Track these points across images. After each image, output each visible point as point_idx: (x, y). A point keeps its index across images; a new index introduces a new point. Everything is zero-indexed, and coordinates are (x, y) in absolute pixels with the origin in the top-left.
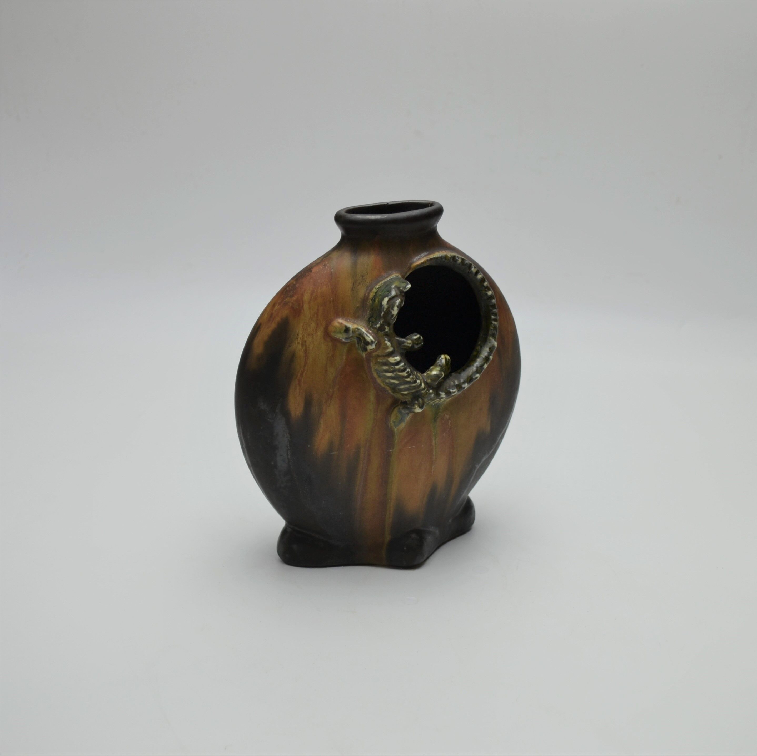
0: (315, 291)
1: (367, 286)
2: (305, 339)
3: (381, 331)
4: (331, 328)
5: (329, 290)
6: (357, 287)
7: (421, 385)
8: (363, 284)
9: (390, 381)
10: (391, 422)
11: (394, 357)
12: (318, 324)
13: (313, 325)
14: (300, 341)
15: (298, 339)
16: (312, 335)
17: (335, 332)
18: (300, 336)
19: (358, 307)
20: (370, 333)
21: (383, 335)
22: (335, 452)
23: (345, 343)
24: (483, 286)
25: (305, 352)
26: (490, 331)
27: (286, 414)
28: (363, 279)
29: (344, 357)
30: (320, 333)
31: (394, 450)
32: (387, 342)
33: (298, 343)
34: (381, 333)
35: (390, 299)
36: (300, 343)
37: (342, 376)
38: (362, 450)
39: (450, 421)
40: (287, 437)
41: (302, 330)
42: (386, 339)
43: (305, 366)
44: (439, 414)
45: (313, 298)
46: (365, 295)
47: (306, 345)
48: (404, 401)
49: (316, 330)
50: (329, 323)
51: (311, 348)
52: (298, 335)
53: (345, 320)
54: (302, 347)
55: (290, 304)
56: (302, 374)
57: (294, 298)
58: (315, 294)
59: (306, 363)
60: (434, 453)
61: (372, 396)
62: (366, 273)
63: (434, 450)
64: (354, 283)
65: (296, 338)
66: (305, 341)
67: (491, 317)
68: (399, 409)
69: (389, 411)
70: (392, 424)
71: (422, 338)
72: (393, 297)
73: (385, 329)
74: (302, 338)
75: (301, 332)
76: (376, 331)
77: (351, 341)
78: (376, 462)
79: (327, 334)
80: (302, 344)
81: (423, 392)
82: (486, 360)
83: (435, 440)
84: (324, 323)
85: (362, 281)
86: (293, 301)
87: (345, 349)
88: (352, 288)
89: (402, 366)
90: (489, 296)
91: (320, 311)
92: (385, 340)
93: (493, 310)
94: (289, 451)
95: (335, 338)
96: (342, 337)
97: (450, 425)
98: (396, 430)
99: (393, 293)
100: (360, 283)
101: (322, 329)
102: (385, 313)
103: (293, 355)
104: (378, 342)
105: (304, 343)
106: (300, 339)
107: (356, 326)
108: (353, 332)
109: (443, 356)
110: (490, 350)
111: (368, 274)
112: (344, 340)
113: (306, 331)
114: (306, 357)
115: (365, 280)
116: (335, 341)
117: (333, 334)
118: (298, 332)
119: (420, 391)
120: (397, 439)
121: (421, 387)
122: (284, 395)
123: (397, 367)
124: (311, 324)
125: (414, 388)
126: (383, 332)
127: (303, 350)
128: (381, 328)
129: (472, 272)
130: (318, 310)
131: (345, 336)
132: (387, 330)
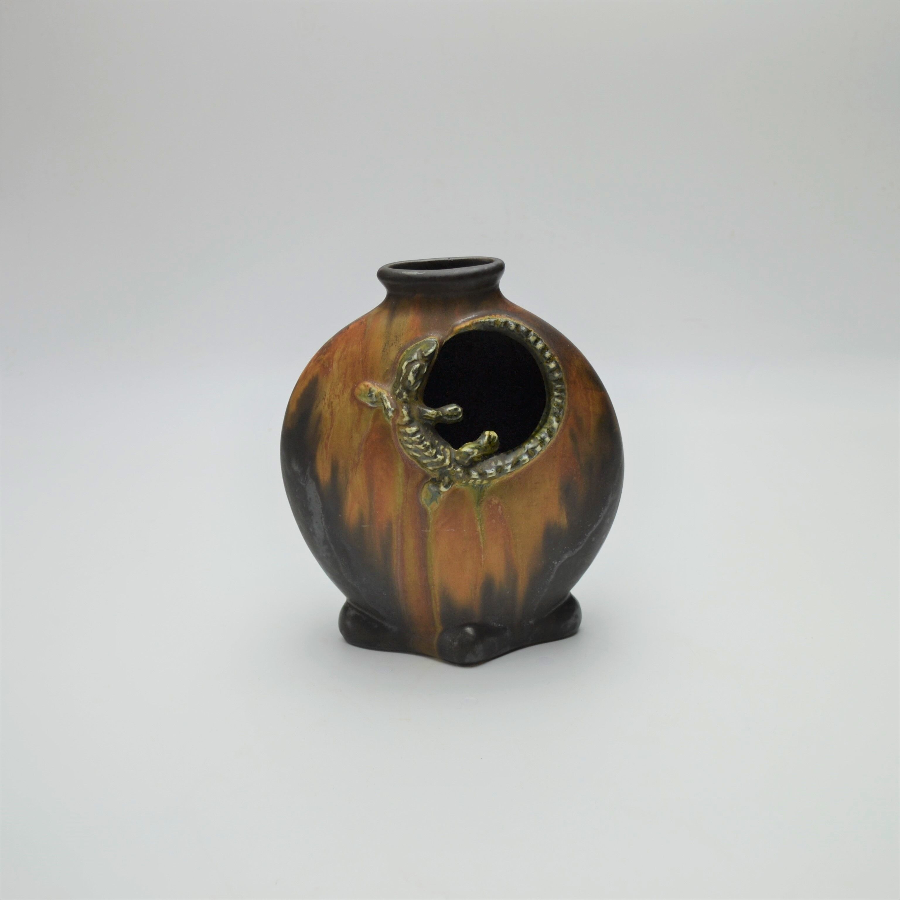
0: (346, 349)
1: (400, 348)
2: (332, 400)
3: (400, 398)
4: (357, 391)
5: (360, 349)
6: (389, 348)
7: (444, 460)
8: (396, 346)
9: (413, 454)
10: (423, 500)
11: (410, 427)
12: (345, 386)
13: (340, 385)
14: (326, 401)
15: (325, 399)
16: (339, 396)
17: (360, 395)
18: (328, 396)
19: (388, 370)
20: (389, 399)
21: (402, 402)
22: (366, 526)
23: (371, 408)
24: (545, 357)
25: (332, 413)
26: (552, 410)
27: (316, 478)
28: (397, 340)
29: (370, 423)
30: (347, 395)
31: (429, 531)
32: (403, 410)
33: (325, 404)
34: (400, 400)
35: (409, 364)
36: (327, 403)
37: (367, 444)
38: (394, 527)
39: (500, 507)
40: (319, 503)
41: (330, 390)
42: (405, 407)
43: (331, 429)
44: (484, 497)
45: (342, 356)
46: (396, 358)
47: (332, 407)
48: (434, 477)
49: (343, 391)
50: (356, 384)
51: (337, 411)
52: (325, 395)
53: (372, 383)
54: (329, 408)
55: (322, 362)
56: (328, 437)
57: (326, 356)
58: (345, 353)
59: (332, 426)
60: (481, 540)
61: (400, 469)
62: (401, 333)
63: (481, 537)
64: (386, 344)
65: (323, 398)
66: (332, 403)
67: (554, 394)
68: (429, 486)
69: (419, 487)
70: (424, 502)
71: (460, 410)
72: (413, 362)
73: (402, 396)
74: (328, 399)
75: (328, 392)
76: (395, 397)
77: (378, 406)
78: (411, 543)
79: (353, 398)
80: (329, 406)
81: (449, 469)
82: (541, 441)
83: (481, 525)
84: (351, 385)
85: (395, 342)
86: (324, 359)
87: (371, 415)
88: (384, 349)
89: (418, 438)
90: (551, 369)
91: (348, 371)
92: (403, 408)
93: (556, 385)
94: (323, 519)
95: (361, 401)
96: (366, 401)
97: (501, 512)
98: (429, 509)
99: (415, 357)
100: (392, 344)
101: (349, 391)
102: (403, 378)
103: (320, 417)
104: (395, 409)
105: (330, 404)
106: (327, 400)
107: (380, 390)
108: (376, 396)
109: (487, 433)
110: (548, 431)
111: (402, 335)
112: (370, 405)
113: (333, 392)
114: (332, 420)
115: (399, 341)
116: (362, 405)
117: (359, 397)
118: (325, 392)
119: (445, 467)
120: (431, 519)
121: (445, 464)
122: (313, 458)
123: (413, 438)
124: (339, 384)
125: (437, 463)
126: (401, 399)
127: (329, 412)
128: (400, 395)
129: (529, 341)
130: (346, 370)
131: (369, 400)
132: (404, 397)
